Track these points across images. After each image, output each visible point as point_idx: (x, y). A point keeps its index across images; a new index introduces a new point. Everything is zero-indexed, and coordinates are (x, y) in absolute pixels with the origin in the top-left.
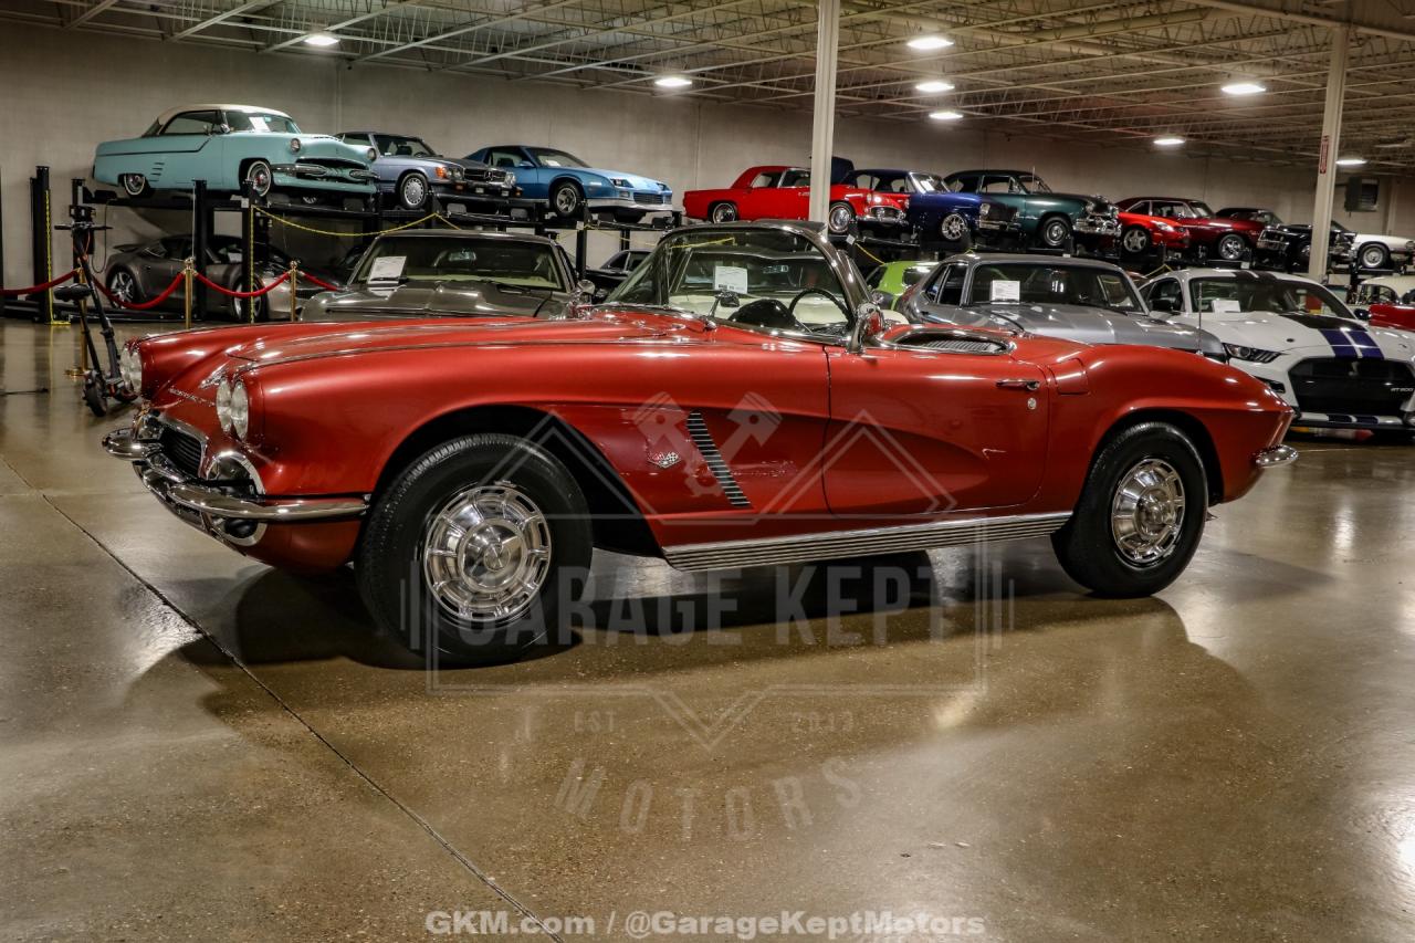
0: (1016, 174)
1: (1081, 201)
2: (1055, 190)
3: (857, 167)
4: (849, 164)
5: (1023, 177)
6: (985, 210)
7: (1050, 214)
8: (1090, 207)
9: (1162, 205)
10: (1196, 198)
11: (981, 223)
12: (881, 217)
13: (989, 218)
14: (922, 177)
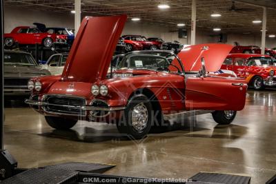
3: (47, 27)
4: (44, 26)
9: (133, 37)
12: (61, 42)
14: (69, 30)
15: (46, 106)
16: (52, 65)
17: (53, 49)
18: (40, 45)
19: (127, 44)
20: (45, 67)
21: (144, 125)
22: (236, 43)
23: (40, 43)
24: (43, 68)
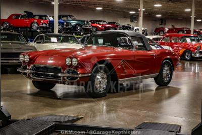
0: (69, 16)
1: (84, 21)
2: (77, 19)
3: (34, 14)
4: (32, 13)
5: (71, 16)
6: (65, 24)
7: (77, 24)
8: (86, 23)
9: (97, 22)
10: (104, 20)
11: (65, 26)
12: (44, 25)
13: (66, 25)
14: (50, 16)
15: (33, 74)
16: (37, 43)
17: (38, 31)
18: (29, 28)
19: (93, 27)
20: (33, 44)
21: (105, 87)
22: (173, 26)
23: (29, 26)
24: (30, 45)
